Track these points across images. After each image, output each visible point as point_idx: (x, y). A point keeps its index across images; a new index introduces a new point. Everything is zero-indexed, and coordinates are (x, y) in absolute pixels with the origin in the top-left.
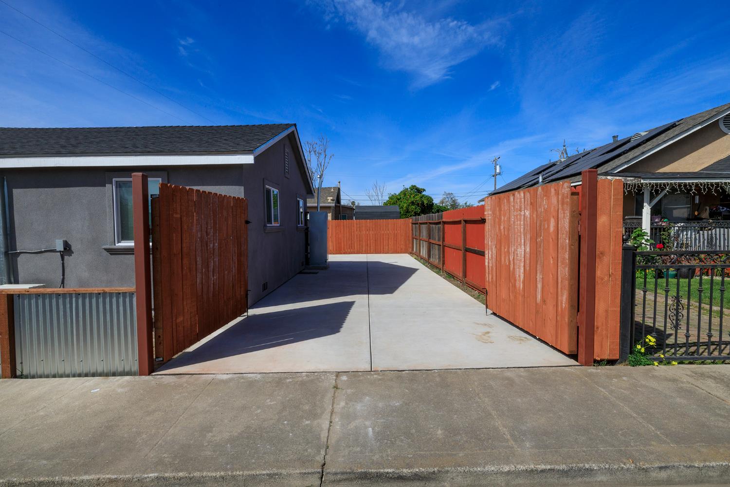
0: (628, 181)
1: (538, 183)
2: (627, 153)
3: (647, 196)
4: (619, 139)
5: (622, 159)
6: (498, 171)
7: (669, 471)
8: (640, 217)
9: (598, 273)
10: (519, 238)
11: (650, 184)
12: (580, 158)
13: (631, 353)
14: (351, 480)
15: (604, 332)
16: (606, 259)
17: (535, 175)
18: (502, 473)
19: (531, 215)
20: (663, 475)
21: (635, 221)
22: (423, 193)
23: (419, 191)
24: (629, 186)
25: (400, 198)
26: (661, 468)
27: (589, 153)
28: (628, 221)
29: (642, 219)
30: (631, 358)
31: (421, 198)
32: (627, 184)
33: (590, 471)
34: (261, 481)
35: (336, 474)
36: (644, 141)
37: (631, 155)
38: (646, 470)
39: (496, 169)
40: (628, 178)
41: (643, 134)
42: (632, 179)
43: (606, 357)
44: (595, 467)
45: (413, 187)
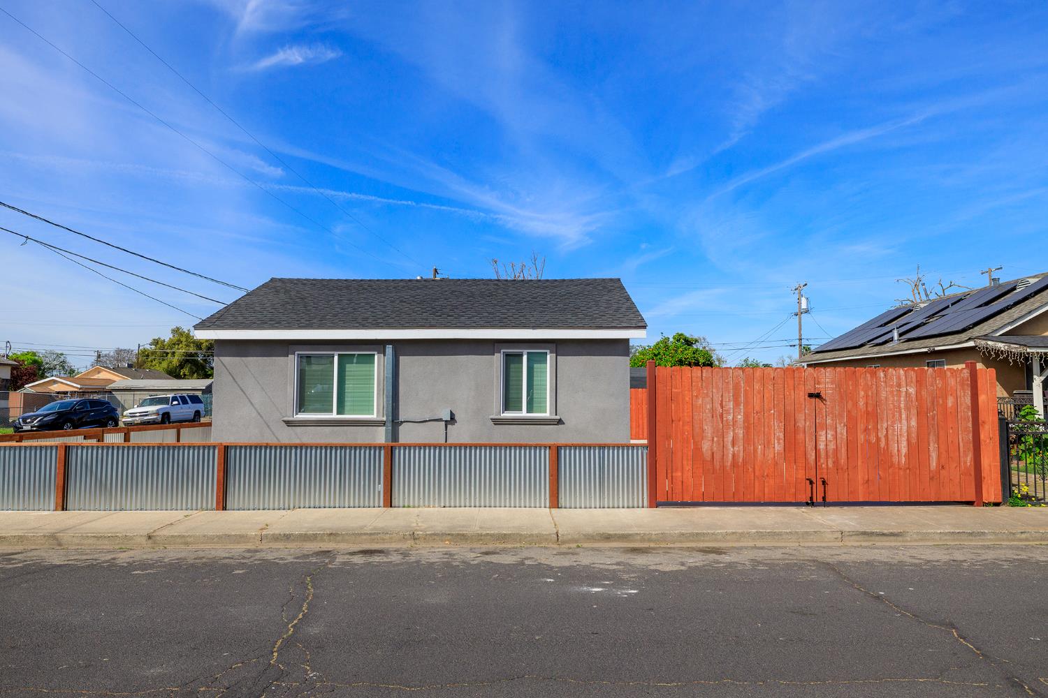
0: (1012, 348)
1: (892, 340)
2: (1011, 308)
3: (1036, 368)
4: (1001, 282)
5: (1005, 317)
6: (804, 306)
7: (1026, 535)
8: (1029, 392)
9: (982, 437)
10: (897, 415)
11: (1038, 353)
12: (948, 307)
13: (1010, 497)
14: (857, 535)
15: (989, 482)
16: (987, 427)
17: (881, 326)
18: (937, 533)
19: (918, 392)
20: (1023, 536)
21: (1025, 396)
22: (695, 346)
23: (688, 343)
24: (1014, 354)
25: (659, 353)
26: (1022, 533)
27: (961, 299)
28: (1018, 396)
29: (1032, 394)
30: (1011, 500)
31: (694, 353)
32: (1011, 352)
33: (983, 533)
34: (811, 534)
35: (849, 532)
36: (1031, 294)
37: (1015, 312)
38: (1014, 534)
39: (799, 303)
40: (1012, 346)
41: (1032, 281)
42: (1016, 346)
43: (992, 500)
44: (986, 531)
45: (679, 338)
